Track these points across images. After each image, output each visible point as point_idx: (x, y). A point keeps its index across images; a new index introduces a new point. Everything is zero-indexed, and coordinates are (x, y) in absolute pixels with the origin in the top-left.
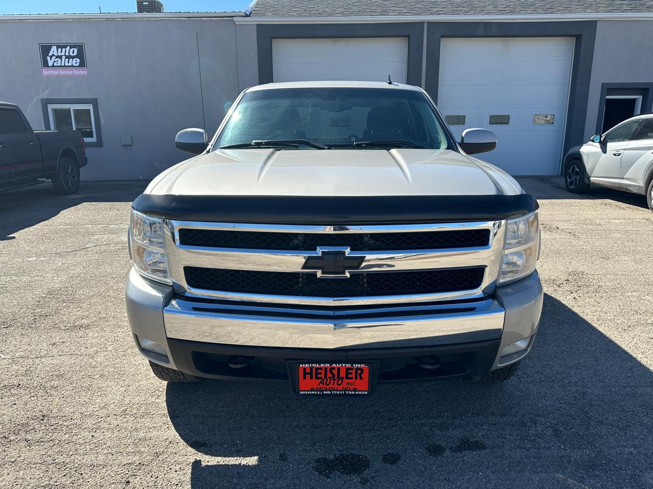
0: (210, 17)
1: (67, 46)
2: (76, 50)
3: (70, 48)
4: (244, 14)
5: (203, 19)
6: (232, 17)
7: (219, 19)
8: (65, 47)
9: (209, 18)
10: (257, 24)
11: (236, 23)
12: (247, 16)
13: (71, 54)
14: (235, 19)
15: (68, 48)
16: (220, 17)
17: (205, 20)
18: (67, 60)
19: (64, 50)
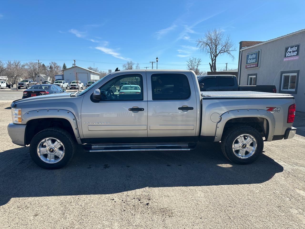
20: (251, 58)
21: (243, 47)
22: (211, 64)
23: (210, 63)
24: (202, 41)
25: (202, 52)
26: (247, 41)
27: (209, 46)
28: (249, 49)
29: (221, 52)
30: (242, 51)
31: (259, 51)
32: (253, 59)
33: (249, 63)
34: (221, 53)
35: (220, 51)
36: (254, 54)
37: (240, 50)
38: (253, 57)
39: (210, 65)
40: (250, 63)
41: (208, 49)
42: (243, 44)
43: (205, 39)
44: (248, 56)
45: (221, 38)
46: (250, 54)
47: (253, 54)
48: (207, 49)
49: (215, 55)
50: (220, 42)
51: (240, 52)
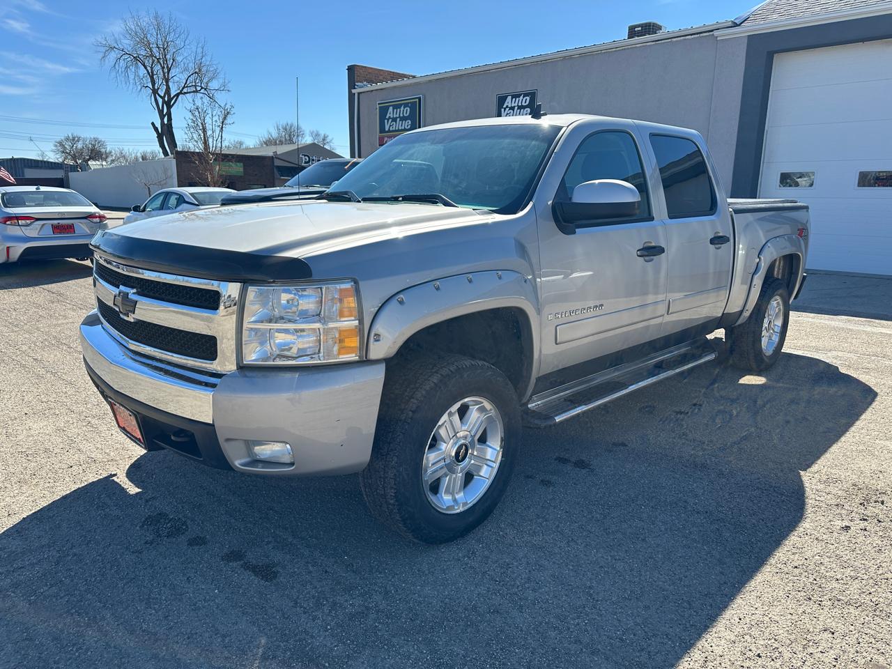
0: (683, 36)
1: (521, 95)
2: (528, 98)
3: (524, 97)
4: (731, 23)
5: (674, 40)
6: (712, 31)
7: (696, 36)
8: (519, 96)
9: (682, 38)
10: (749, 36)
11: (718, 39)
12: (735, 25)
13: (524, 104)
14: (716, 33)
15: (522, 97)
16: (697, 34)
17: (677, 41)
18: (519, 110)
19: (517, 99)
20: (397, 118)
21: (358, 82)
22: (158, 125)
23: (153, 124)
24: (117, 47)
25: (124, 83)
26: (365, 67)
27: (145, 67)
28: (381, 89)
29: (185, 90)
30: (359, 94)
31: (420, 99)
32: (403, 119)
33: (389, 131)
34: (186, 93)
35: (183, 88)
36: (406, 105)
37: (353, 91)
38: (401, 115)
39: (156, 129)
40: (393, 131)
41: (141, 75)
42: (359, 74)
43: (127, 42)
44: (383, 111)
45: (183, 45)
46: (391, 106)
47: (401, 105)
48: (138, 76)
49: (166, 99)
50: (179, 59)
51: (351, 96)
